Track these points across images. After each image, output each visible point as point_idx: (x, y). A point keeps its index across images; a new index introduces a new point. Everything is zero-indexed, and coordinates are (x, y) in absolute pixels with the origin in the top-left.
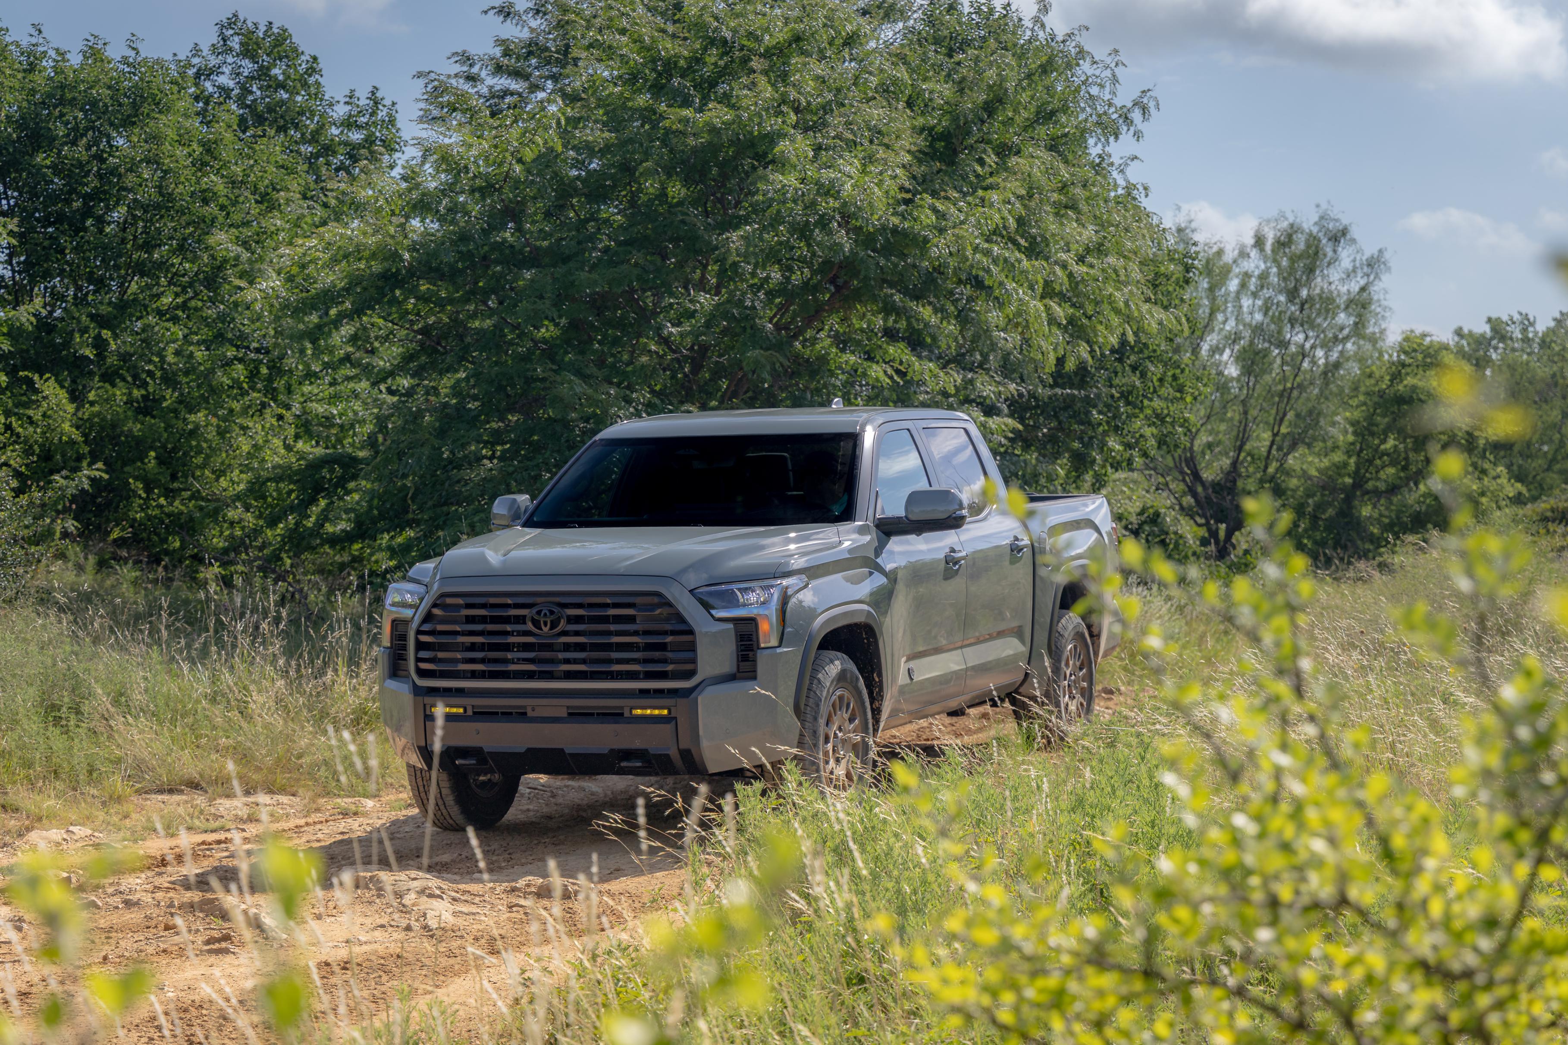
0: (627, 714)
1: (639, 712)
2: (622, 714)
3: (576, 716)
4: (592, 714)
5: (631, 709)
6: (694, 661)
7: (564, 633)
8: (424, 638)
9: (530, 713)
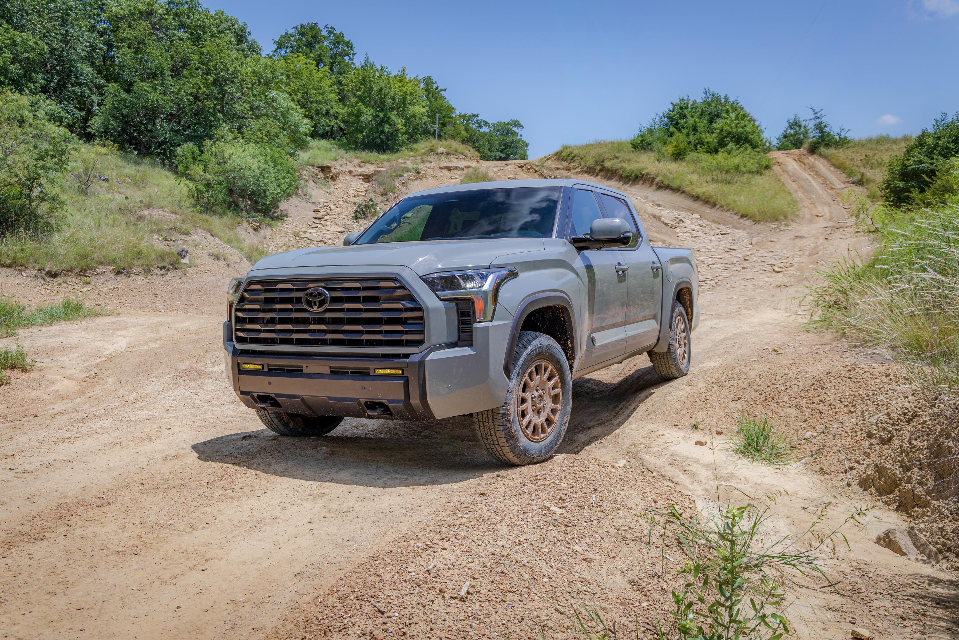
0: (372, 373)
1: (381, 371)
2: (368, 373)
3: (336, 373)
4: (347, 372)
5: (375, 369)
6: (422, 332)
7: (327, 311)
8: (240, 314)
9: (305, 371)
